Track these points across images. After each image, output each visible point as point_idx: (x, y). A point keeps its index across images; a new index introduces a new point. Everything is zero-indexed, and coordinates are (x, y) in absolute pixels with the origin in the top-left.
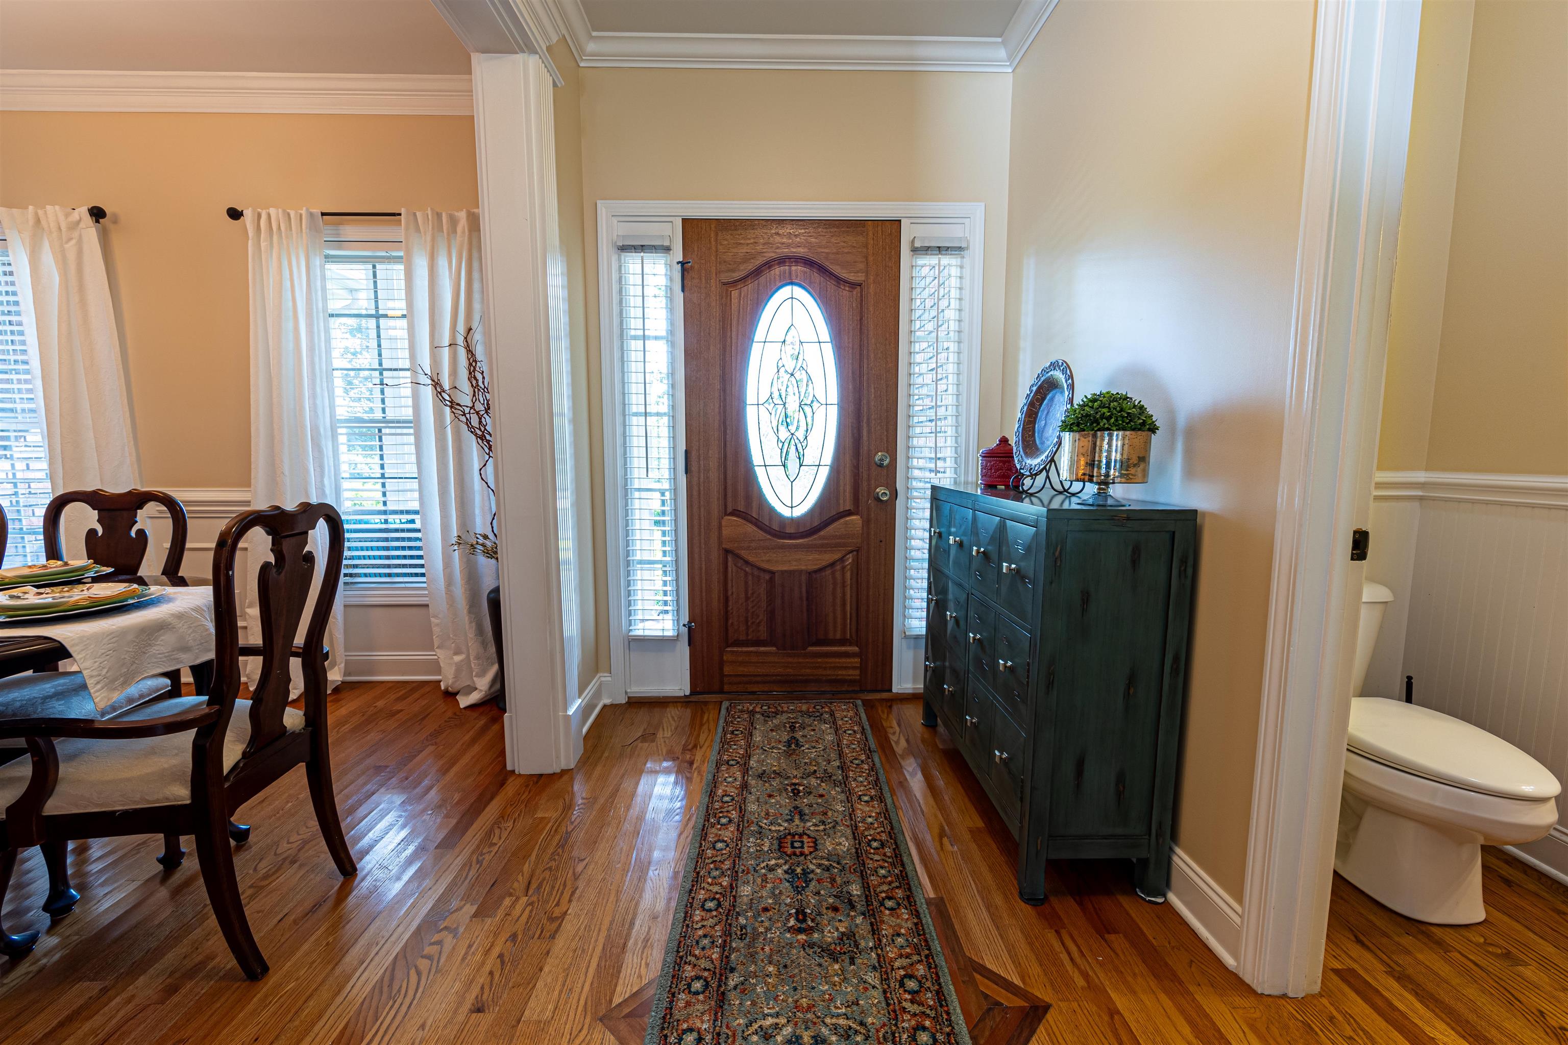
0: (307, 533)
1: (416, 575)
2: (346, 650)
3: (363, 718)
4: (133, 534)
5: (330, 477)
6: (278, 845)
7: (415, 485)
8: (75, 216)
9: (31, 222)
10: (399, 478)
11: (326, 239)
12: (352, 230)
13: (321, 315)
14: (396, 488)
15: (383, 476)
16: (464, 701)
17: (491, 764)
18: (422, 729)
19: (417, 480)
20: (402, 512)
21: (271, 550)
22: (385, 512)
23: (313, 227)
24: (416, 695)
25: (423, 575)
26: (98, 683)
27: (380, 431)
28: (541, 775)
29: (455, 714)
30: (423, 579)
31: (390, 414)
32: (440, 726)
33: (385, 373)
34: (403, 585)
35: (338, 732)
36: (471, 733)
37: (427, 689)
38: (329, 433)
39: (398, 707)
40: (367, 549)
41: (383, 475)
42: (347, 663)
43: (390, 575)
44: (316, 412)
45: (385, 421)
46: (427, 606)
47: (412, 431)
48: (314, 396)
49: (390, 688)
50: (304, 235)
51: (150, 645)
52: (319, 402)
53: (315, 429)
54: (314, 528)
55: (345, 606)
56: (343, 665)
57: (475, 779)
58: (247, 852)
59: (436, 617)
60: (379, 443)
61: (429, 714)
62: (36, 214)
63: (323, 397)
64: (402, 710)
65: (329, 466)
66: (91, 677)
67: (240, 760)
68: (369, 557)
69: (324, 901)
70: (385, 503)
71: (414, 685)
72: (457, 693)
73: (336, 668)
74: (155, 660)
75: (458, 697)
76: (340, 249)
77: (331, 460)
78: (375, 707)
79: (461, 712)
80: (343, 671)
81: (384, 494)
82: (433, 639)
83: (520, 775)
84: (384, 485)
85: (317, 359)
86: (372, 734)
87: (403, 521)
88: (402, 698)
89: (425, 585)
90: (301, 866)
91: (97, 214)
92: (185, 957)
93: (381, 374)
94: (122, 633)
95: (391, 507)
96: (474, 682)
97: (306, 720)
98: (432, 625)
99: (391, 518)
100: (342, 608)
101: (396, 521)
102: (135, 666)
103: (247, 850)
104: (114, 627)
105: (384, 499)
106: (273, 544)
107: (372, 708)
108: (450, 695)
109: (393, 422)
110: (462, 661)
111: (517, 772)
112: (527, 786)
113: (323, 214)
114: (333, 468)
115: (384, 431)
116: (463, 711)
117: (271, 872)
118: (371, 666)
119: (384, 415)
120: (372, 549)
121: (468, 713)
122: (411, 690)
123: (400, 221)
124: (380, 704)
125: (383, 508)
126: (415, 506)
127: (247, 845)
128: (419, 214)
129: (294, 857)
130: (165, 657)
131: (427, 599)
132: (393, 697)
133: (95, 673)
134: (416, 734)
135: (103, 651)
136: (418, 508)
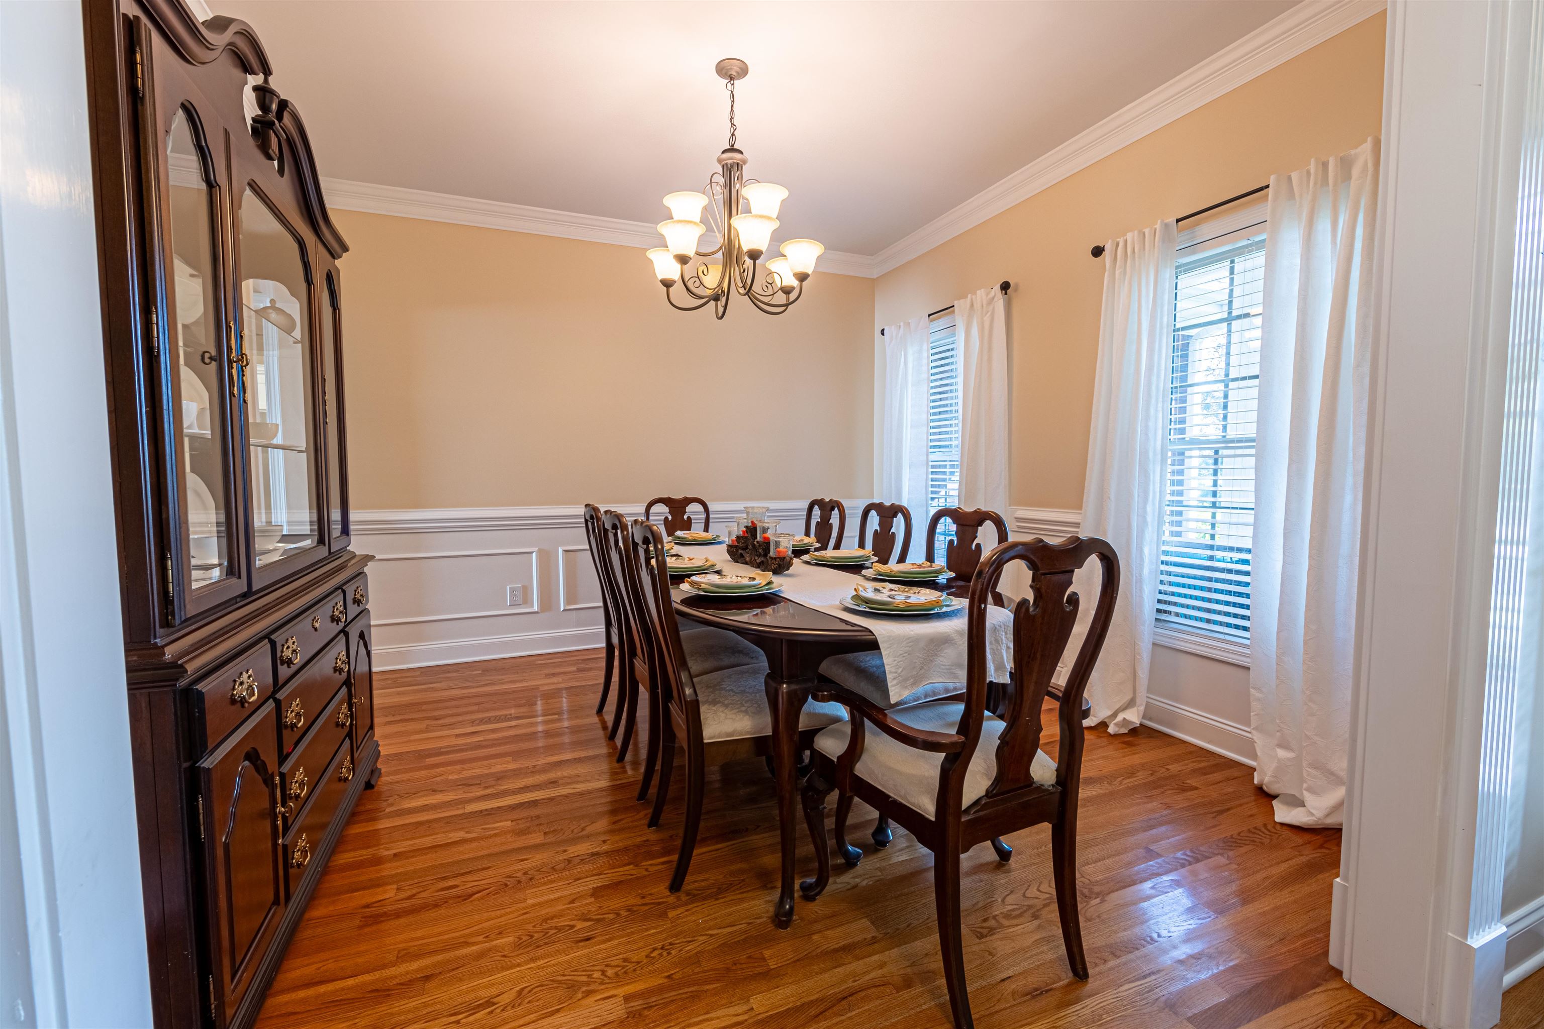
0: (1073, 571)
1: (1237, 627)
2: (1149, 690)
3: (1151, 778)
4: (973, 547)
5: (1154, 504)
6: (1029, 886)
7: (1249, 517)
8: (992, 293)
9: (968, 306)
10: (1233, 508)
11: (1178, 248)
12: (1209, 228)
13: (1165, 330)
14: (1227, 521)
15: (1214, 505)
16: (1283, 814)
17: (1303, 935)
18: (1214, 826)
19: (1253, 512)
20: (1231, 549)
21: (1031, 586)
22: (1211, 547)
23: (1167, 237)
24: (1217, 776)
25: (1245, 629)
26: (894, 679)
27: (1217, 452)
28: (1394, 1014)
29: (1265, 825)
30: (1246, 634)
31: (1231, 433)
32: (1239, 834)
33: (1232, 385)
34: (1222, 636)
35: (1121, 782)
36: (1284, 867)
37: (1235, 772)
38: (1159, 457)
39: (1192, 782)
40: (1189, 587)
41: (1214, 503)
42: (1148, 706)
43: (1208, 621)
44: (1147, 434)
45: (1225, 440)
46: (1248, 669)
47: (1253, 451)
48: (1147, 418)
49: (1190, 753)
50: (1156, 249)
51: (936, 655)
52: (1151, 424)
53: (1144, 453)
54: (1080, 567)
55: (1154, 644)
56: (1142, 708)
57: (1271, 946)
58: (1004, 875)
59: (1258, 689)
60: (1214, 467)
61: (1228, 809)
62: (972, 299)
63: (1156, 419)
64: (1196, 788)
65: (1154, 492)
66: (891, 672)
67: (983, 797)
68: (1191, 597)
69: (1047, 991)
70: (1213, 537)
71: (1222, 760)
72: (1275, 797)
73: (1136, 708)
74: (939, 670)
75: (1274, 803)
76: (1193, 253)
77: (1158, 485)
78: (1168, 770)
79: (1274, 827)
80: (1141, 714)
81: (1213, 526)
82: (1250, 716)
83: (1349, 986)
84: (1214, 516)
85: (1154, 379)
86: (1155, 804)
87: (1234, 559)
88: (1204, 772)
89: (1247, 642)
90: (1039, 927)
91: (1005, 287)
92: (927, 955)
93: (1227, 386)
94: (915, 640)
95: (1219, 541)
96: (1302, 794)
97: (1057, 776)
98: (1252, 699)
99: (1219, 554)
100: (1150, 646)
101: (1224, 560)
102: (923, 671)
103: (1005, 873)
104: (912, 633)
105: (1212, 532)
106: (1033, 580)
107: (1163, 770)
108: (1266, 796)
109: (1232, 441)
110: (1289, 759)
111: (1345, 977)
112: (1361, 1017)
113: (1178, 221)
114: (1158, 494)
115: (1220, 452)
116: (1278, 827)
117: (1014, 913)
118: (1173, 719)
119: (1224, 434)
120: (1195, 587)
121: (1287, 833)
122: (1215, 765)
123: (1267, 195)
124: (1174, 768)
125: (1210, 542)
126: (1248, 544)
127: (1007, 867)
128: (1295, 176)
129: (1038, 910)
130: (947, 669)
131: (1248, 660)
132: (1192, 766)
133: (893, 670)
134: (1208, 829)
135: (901, 652)
136: (1250, 546)
